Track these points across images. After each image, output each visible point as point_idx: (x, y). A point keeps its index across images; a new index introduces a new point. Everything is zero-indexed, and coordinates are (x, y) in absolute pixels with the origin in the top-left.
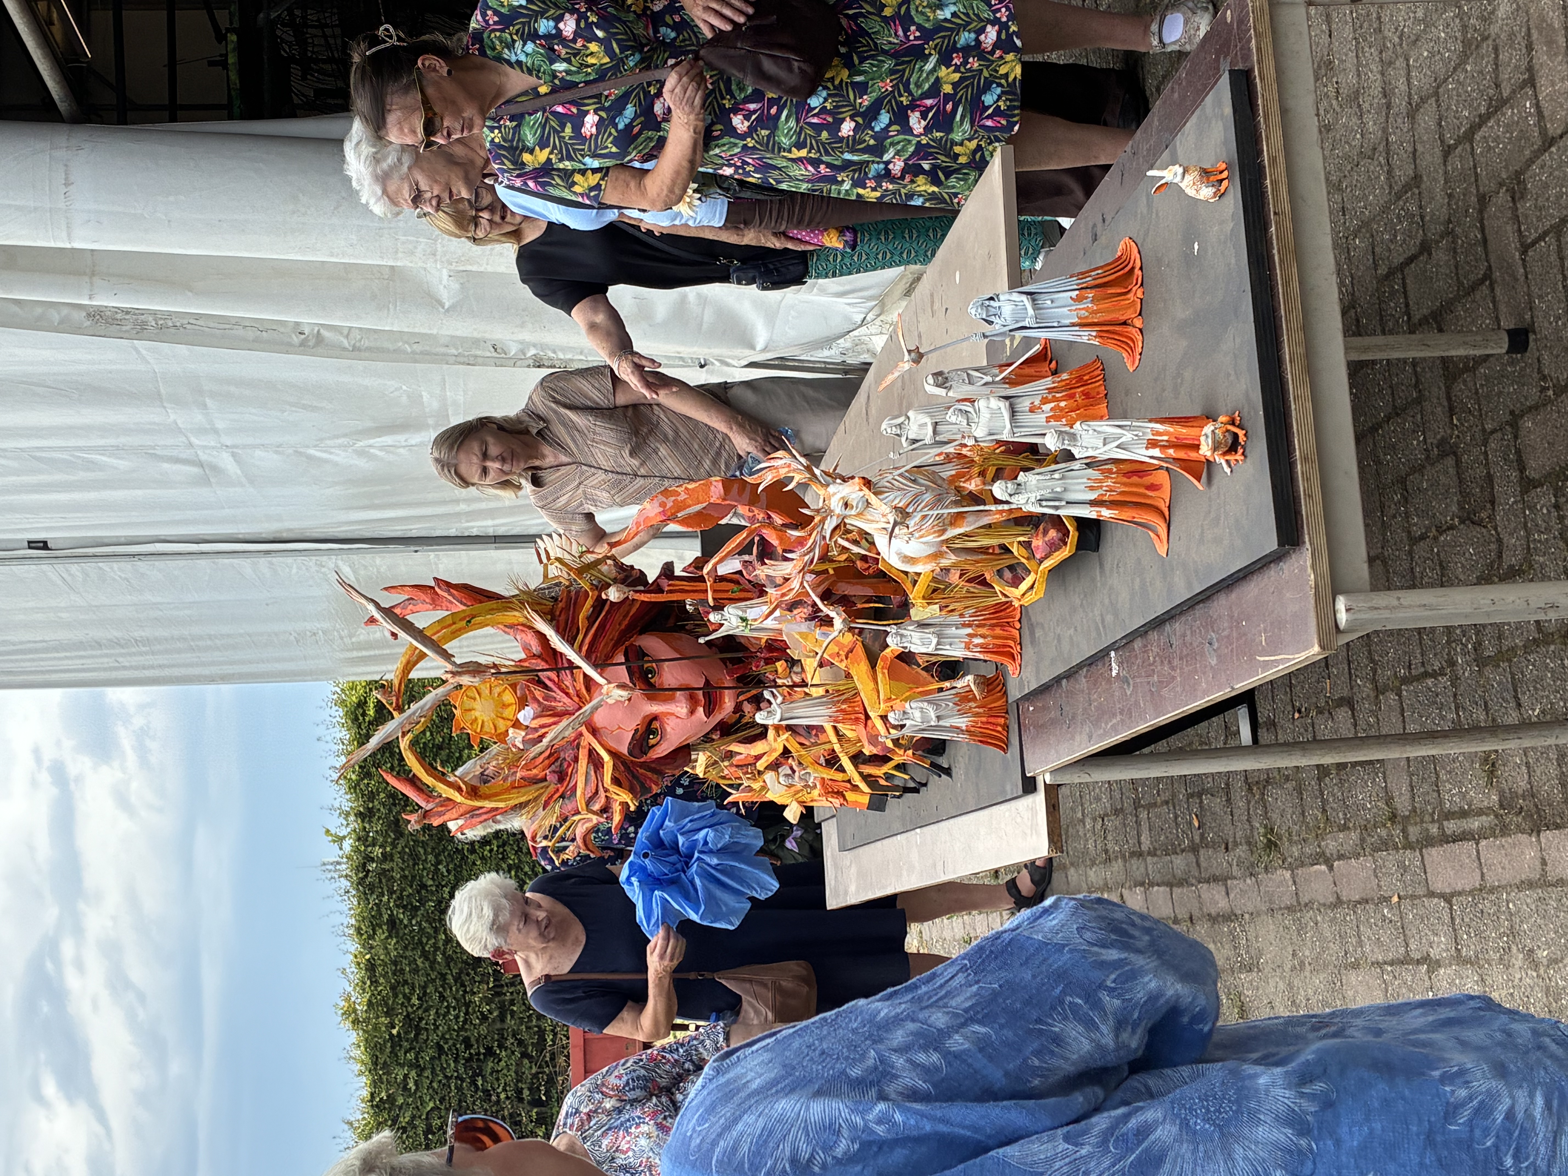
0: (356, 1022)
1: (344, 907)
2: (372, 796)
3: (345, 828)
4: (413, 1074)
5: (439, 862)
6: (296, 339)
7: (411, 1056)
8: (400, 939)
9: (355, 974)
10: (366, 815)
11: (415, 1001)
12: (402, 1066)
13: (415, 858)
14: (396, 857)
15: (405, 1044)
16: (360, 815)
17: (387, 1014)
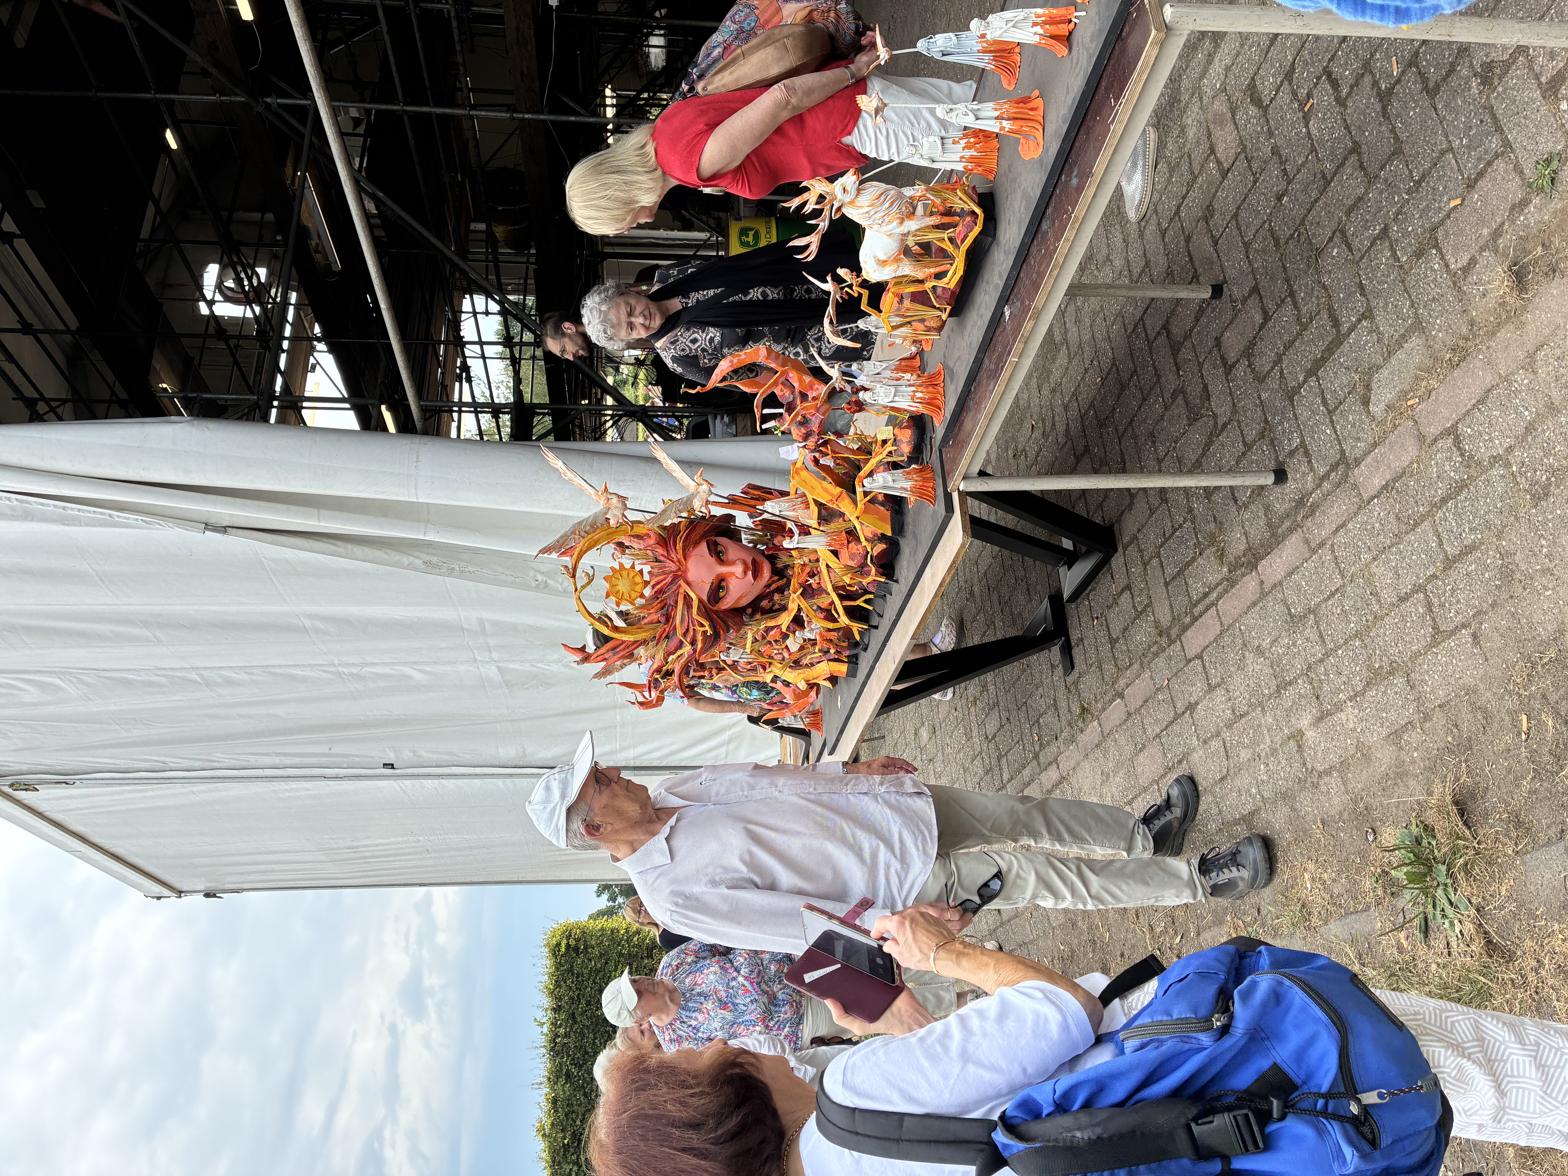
0: (544, 1135)
1: (542, 1066)
2: (560, 999)
3: (545, 1017)
4: (575, 1168)
5: (595, 1038)
6: (533, 584)
7: (574, 1157)
8: (572, 1084)
9: (546, 1106)
10: (557, 1009)
11: (578, 1123)
12: (569, 1163)
13: (582, 1034)
14: (572, 1034)
15: (572, 1150)
16: (554, 1009)
17: (563, 1131)
